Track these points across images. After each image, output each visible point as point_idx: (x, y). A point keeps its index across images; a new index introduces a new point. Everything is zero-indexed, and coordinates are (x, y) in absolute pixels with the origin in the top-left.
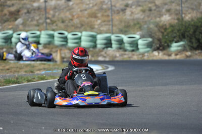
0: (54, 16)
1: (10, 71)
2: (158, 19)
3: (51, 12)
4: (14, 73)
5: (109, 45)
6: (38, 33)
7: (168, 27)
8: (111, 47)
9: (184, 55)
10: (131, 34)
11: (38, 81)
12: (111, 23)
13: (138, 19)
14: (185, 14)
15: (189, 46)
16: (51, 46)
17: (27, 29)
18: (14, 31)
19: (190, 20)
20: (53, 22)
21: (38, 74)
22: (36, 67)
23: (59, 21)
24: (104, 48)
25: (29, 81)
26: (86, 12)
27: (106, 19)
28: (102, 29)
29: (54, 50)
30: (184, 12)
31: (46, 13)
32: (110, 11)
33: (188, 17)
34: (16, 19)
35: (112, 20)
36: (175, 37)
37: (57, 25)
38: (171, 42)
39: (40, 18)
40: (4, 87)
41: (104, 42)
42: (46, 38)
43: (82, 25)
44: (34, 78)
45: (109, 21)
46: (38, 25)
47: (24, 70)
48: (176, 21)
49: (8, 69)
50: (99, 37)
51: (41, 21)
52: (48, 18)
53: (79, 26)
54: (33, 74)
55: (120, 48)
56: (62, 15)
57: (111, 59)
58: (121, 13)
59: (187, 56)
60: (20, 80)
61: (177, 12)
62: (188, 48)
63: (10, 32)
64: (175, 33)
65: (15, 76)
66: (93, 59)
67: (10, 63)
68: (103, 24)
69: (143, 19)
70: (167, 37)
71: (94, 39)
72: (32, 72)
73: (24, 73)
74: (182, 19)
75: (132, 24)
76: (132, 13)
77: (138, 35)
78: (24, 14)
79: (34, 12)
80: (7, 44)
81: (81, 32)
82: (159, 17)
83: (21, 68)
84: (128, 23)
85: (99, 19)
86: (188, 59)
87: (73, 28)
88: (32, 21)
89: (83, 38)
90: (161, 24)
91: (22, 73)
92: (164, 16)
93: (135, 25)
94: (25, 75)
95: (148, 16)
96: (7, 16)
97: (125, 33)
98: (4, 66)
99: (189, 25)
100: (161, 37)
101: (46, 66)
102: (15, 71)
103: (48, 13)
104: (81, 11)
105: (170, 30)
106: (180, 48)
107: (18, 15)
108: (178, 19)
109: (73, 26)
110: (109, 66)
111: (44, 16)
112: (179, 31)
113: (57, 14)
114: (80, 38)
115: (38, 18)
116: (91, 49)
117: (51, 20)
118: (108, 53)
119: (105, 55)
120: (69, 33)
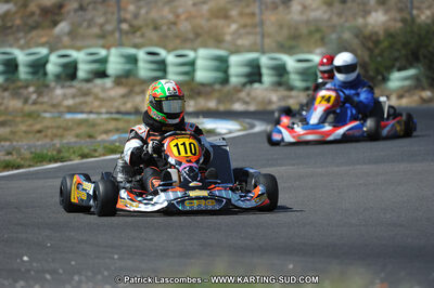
0: (136, 16)
1: (43, 134)
2: (360, 21)
3: (131, 8)
4: (52, 140)
5: (257, 78)
6: (103, 52)
7: (382, 38)
8: (260, 81)
9: (416, 98)
10: (303, 52)
11: (104, 155)
12: (258, 30)
13: (316, 20)
14: (418, 8)
15: (428, 77)
16: (131, 80)
17: (79, 44)
18: (52, 50)
19: (429, 21)
20: (134, 30)
21: (103, 141)
22: (99, 125)
23: (147, 25)
24: (244, 85)
25: (84, 156)
26: (205, 8)
27: (248, 21)
28: (240, 42)
29: (137, 89)
30: (416, 4)
31: (119, 9)
32: (257, 4)
33: (424, 16)
34: (55, 24)
35: (262, 23)
36: (396, 59)
37: (143, 36)
38: (390, 69)
39: (107, 22)
40: (32, 169)
41: (246, 70)
42: (119, 63)
43: (197, 35)
44: (95, 150)
45: (254, 26)
46: (103, 36)
47: (73, 132)
48: (399, 25)
49: (39, 132)
50: (234, 59)
51: (109, 27)
52: (125, 21)
53: (191, 36)
54: (93, 140)
55: (279, 84)
56: (154, 14)
57: (260, 108)
58: (281, 8)
59: (424, 100)
60: (65, 154)
61: (400, 5)
62: (425, 82)
63: (44, 51)
64: (398, 50)
65: (54, 145)
66: (222, 108)
67: (44, 118)
68: (242, 31)
69: (329, 20)
70: (379, 59)
71: (222, 65)
72: (90, 137)
73: (73, 140)
74: (413, 20)
75: (304, 30)
76: (305, 7)
77: (317, 54)
78: (72, 14)
79: (94, 9)
80: (36, 77)
81: (195, 50)
82: (364, 17)
83: (66, 129)
84: (296, 29)
85: (234, 22)
86: (425, 106)
87: (178, 41)
88: (89, 26)
89: (200, 63)
90: (367, 32)
91: (70, 139)
92: (374, 15)
93: (311, 33)
94: (75, 143)
95: (340, 15)
96: (36, 18)
97: (290, 50)
98: (31, 125)
99: (428, 32)
100: (367, 59)
101: (121, 125)
102: (55, 136)
103: (125, 10)
104: (194, 5)
105: (386, 44)
106: (407, 83)
107: (59, 14)
108: (404, 21)
109: (177, 36)
110: (256, 123)
111: (115, 17)
112: (405, 45)
113: (143, 11)
114: (192, 64)
115: (101, 20)
116: (217, 87)
117: (131, 26)
118: (253, 94)
119: (247, 99)
120: (169, 51)
